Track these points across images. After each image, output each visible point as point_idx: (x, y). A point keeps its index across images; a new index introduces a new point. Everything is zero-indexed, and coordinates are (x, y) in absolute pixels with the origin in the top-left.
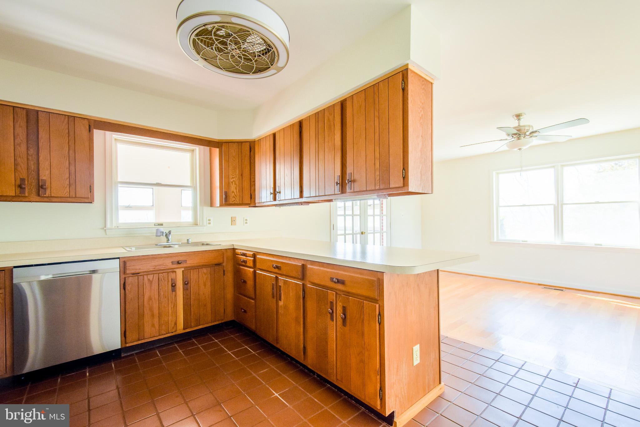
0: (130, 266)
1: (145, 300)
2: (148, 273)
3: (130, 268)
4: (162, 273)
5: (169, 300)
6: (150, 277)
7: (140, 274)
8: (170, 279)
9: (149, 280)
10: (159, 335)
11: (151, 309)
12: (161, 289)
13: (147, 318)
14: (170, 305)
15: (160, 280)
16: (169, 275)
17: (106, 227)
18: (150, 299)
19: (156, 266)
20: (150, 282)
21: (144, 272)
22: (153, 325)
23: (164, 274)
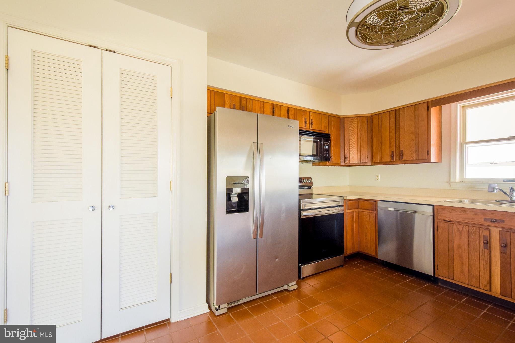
0: (441, 213)
1: (454, 247)
2: (458, 223)
3: (442, 215)
4: (472, 227)
5: (480, 256)
6: (460, 227)
7: (451, 222)
8: (482, 236)
9: (458, 229)
10: (469, 285)
11: (460, 256)
12: (471, 242)
13: (457, 263)
14: (481, 261)
15: (470, 232)
16: (480, 231)
17: (450, 181)
18: (459, 247)
19: (465, 218)
20: (460, 232)
21: (455, 221)
22: (462, 272)
23: (475, 228)
